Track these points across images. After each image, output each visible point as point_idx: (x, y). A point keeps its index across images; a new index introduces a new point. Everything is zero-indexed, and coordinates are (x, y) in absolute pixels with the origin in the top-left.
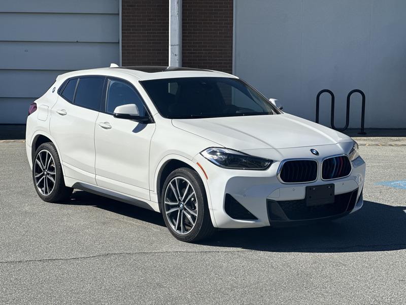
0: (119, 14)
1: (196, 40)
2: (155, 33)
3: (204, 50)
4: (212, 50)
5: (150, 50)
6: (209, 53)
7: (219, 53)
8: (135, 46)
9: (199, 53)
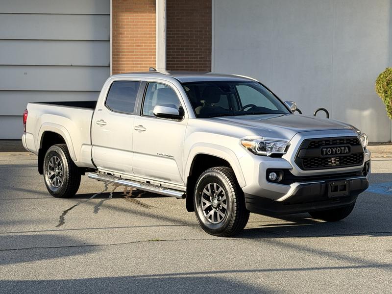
0: (109, 41)
2: (142, 58)
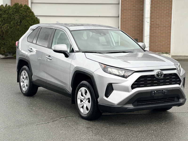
0: (119, 4)
1: (154, 15)
2: (136, 12)
3: (158, 20)
4: (162, 20)
5: (133, 20)
6: (160, 22)
7: (165, 22)
8: (126, 18)
9: (156, 22)
